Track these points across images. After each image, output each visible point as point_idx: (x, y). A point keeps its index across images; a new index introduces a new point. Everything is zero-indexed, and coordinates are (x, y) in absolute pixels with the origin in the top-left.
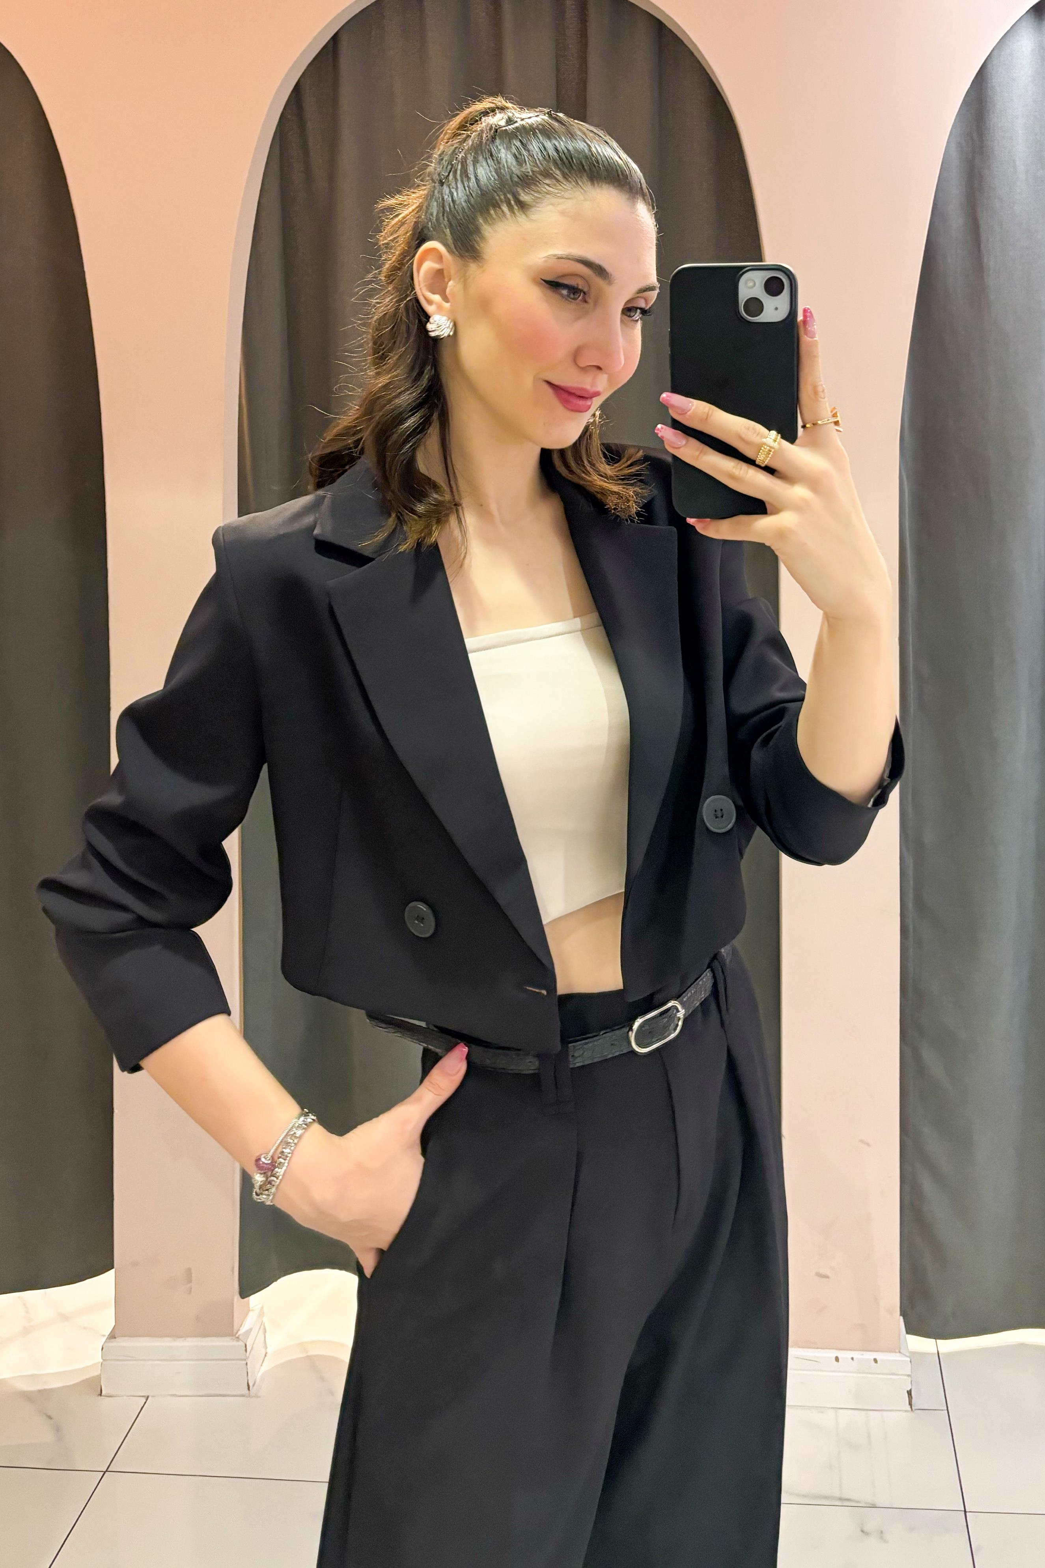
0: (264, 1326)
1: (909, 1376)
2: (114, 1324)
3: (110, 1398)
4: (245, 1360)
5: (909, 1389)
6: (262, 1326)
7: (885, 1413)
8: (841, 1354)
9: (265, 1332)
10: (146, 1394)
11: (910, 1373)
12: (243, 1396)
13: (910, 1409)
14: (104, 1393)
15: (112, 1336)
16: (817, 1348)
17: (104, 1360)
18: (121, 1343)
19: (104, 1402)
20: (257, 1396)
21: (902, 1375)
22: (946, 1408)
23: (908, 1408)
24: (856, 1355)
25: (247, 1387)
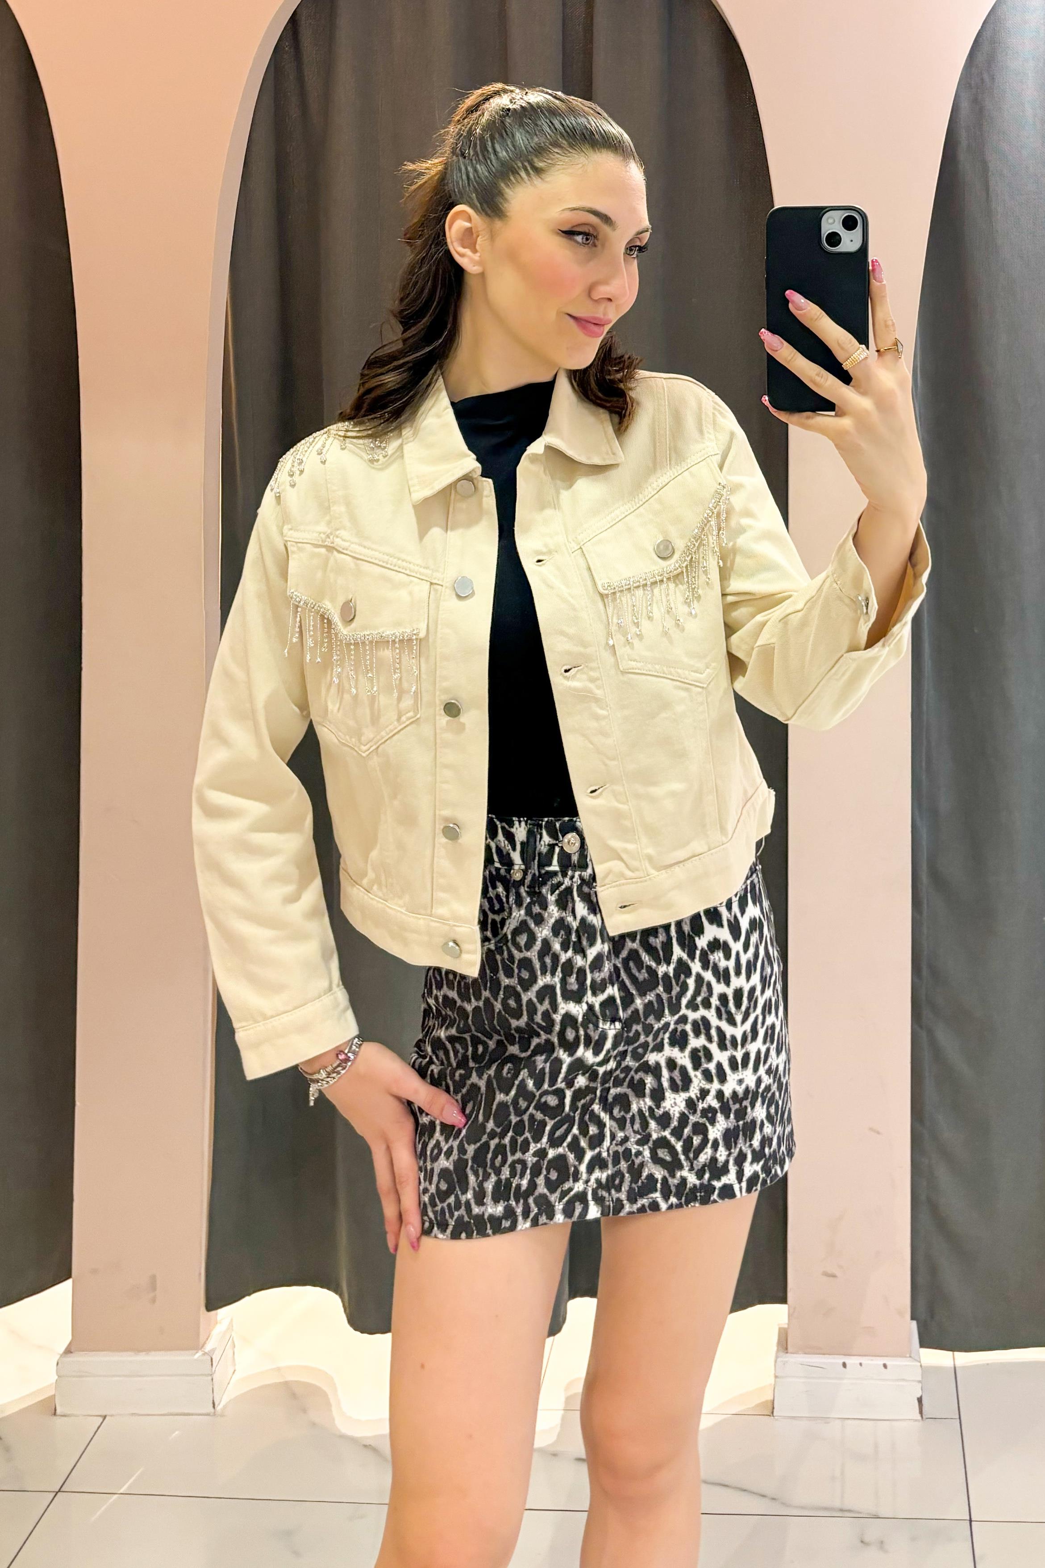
0: (233, 1342)
1: (920, 1382)
2: (70, 1338)
3: (65, 1418)
4: (211, 1375)
5: (919, 1396)
6: (230, 1341)
7: (894, 1423)
8: (849, 1361)
9: (234, 1347)
10: (104, 1414)
11: (920, 1378)
12: (208, 1415)
13: (920, 1418)
14: (58, 1412)
15: (68, 1351)
16: (824, 1354)
17: (59, 1376)
18: (78, 1358)
19: (58, 1421)
20: (222, 1416)
21: (913, 1381)
22: (958, 1417)
23: (919, 1417)
24: (865, 1361)
25: (212, 1405)
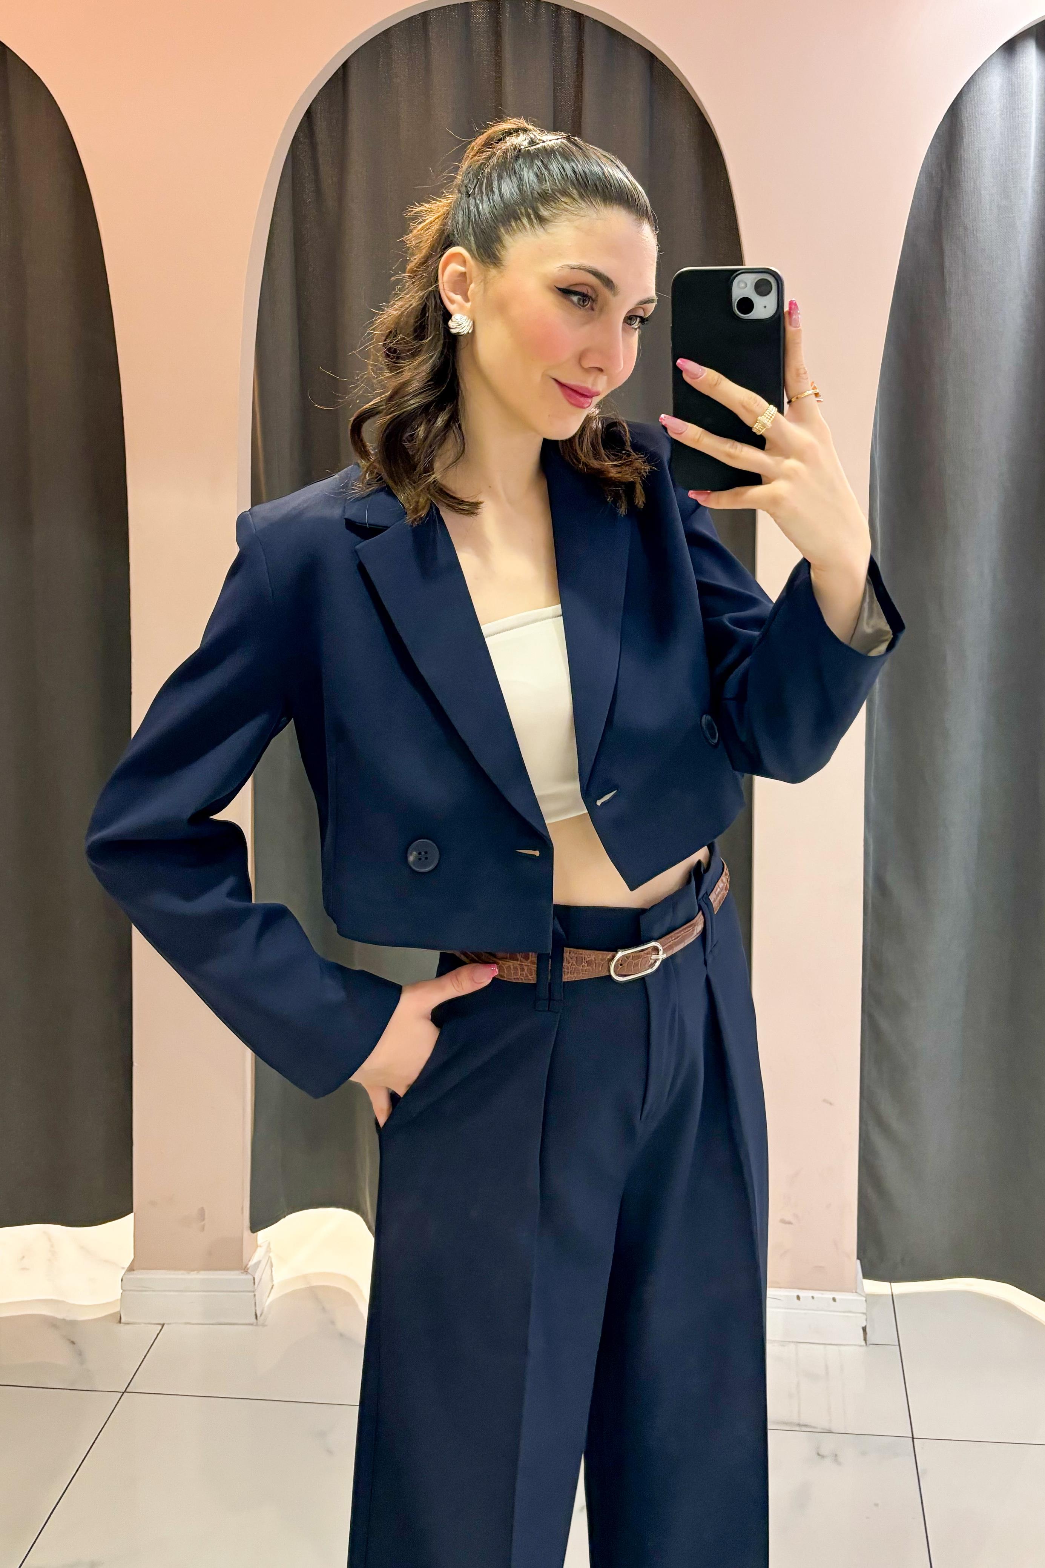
0: (271, 1262)
1: (864, 1314)
2: (132, 1257)
3: (129, 1326)
4: (253, 1292)
5: (864, 1326)
6: (269, 1261)
8: (802, 1293)
9: (272, 1266)
10: (162, 1322)
12: (251, 1324)
13: (864, 1344)
14: (123, 1322)
15: (131, 1268)
17: (123, 1291)
18: (139, 1275)
19: (122, 1327)
20: (264, 1325)
21: (858, 1313)
22: (898, 1344)
24: (816, 1294)
25: (255, 1317)
